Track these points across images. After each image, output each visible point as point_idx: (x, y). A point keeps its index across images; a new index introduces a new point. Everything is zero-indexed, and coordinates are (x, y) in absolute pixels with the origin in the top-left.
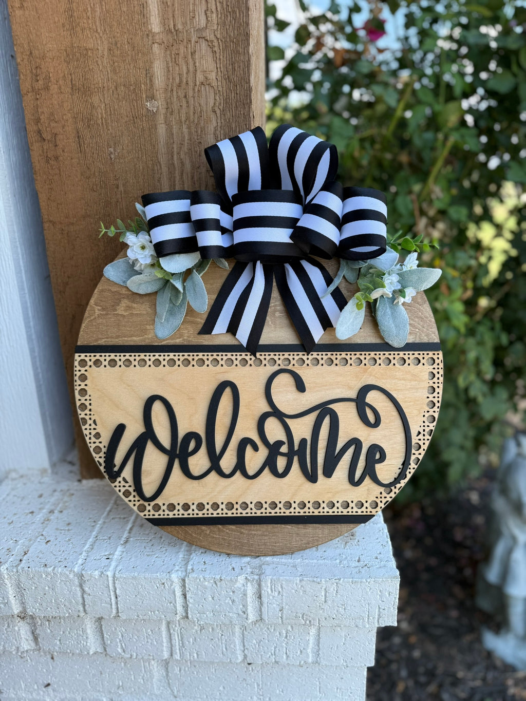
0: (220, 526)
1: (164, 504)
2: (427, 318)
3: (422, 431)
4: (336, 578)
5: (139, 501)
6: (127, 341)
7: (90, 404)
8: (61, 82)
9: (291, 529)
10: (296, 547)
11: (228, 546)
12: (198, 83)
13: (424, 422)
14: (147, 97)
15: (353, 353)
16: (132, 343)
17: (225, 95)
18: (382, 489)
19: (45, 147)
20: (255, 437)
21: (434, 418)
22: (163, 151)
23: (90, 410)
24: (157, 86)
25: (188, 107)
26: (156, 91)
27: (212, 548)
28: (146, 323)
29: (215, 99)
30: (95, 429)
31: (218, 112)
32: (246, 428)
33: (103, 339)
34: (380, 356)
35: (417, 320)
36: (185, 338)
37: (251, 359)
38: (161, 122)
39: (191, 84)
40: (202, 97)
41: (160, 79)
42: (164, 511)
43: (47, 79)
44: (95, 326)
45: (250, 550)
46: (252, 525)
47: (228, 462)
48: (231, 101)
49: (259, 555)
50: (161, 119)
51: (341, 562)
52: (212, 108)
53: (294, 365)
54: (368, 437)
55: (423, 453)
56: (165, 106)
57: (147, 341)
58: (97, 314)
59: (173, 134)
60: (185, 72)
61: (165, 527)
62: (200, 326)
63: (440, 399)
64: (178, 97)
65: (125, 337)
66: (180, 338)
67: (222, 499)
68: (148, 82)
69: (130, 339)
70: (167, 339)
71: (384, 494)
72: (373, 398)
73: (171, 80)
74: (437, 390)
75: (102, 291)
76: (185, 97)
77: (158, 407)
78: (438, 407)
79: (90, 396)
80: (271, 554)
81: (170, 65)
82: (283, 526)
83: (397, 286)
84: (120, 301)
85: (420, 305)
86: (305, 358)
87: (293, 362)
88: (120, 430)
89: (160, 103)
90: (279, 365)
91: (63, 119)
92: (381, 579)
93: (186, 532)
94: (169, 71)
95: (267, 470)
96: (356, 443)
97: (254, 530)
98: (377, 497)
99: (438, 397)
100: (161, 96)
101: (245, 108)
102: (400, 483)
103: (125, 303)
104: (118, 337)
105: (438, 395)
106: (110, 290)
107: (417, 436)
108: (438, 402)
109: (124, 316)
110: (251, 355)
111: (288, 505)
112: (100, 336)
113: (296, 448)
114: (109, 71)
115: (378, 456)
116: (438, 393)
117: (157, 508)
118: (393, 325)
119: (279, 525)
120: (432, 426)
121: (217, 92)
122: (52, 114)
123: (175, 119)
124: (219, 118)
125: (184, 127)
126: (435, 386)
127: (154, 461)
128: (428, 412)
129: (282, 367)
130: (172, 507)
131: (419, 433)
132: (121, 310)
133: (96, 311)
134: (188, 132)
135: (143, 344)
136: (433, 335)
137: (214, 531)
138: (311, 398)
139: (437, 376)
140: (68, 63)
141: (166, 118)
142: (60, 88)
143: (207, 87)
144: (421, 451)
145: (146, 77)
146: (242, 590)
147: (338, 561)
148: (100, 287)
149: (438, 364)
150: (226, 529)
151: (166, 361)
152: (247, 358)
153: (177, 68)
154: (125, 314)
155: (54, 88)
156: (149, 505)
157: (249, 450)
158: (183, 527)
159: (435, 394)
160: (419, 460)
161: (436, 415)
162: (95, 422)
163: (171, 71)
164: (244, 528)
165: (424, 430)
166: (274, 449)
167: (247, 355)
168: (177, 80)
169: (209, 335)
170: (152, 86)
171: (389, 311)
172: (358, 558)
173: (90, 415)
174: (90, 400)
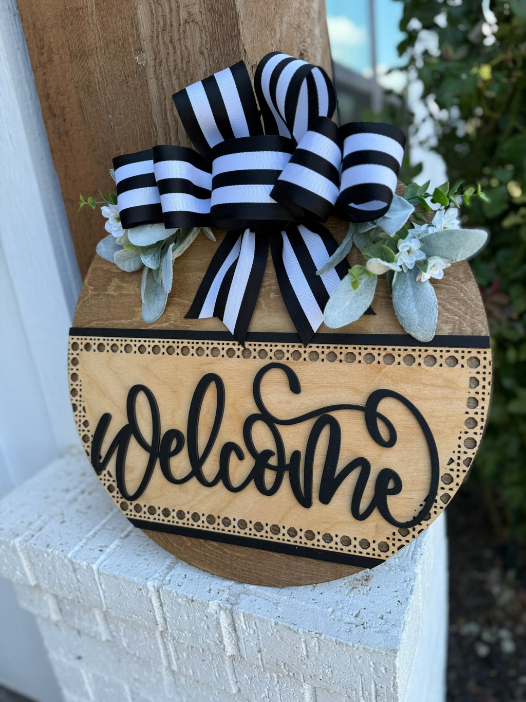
0: (202, 541)
1: (145, 506)
2: (472, 300)
3: (455, 458)
4: (317, 631)
5: (121, 498)
6: (117, 324)
7: (81, 390)
8: (61, 51)
9: (280, 558)
10: (285, 581)
11: (210, 564)
12: (182, 22)
13: (459, 446)
14: (135, 50)
15: (363, 347)
16: (120, 327)
17: (210, 30)
18: (396, 530)
19: (57, 123)
20: (240, 442)
21: (475, 442)
22: (156, 110)
23: (80, 396)
24: (143, 35)
25: (175, 53)
26: (143, 40)
27: (193, 563)
28: (134, 304)
29: (201, 38)
30: (84, 416)
31: (206, 53)
32: (231, 432)
33: (95, 321)
34: (399, 352)
35: (456, 303)
36: (172, 322)
37: (239, 349)
38: (151, 76)
39: (175, 24)
40: (187, 38)
41: (145, 27)
42: (145, 513)
43: (50, 50)
44: (88, 307)
45: (233, 574)
46: (236, 546)
47: (210, 468)
48: (217, 37)
49: (243, 581)
50: (150, 72)
51: (333, 611)
52: (199, 49)
53: (288, 359)
54: (379, 459)
55: (456, 489)
56: (153, 57)
57: (135, 324)
58: (90, 294)
59: (163, 88)
60: (168, 10)
61: (147, 531)
62: (187, 309)
63: (485, 417)
64: (164, 43)
65: (115, 320)
66: (166, 322)
67: (204, 510)
68: (135, 31)
69: (118, 322)
70: (153, 323)
71: (398, 536)
72: (386, 407)
73: (155, 25)
74: (481, 404)
75: (95, 270)
76: (171, 41)
77: (141, 398)
78: (482, 428)
79: (81, 381)
80: (256, 583)
81: (153, 7)
82: (271, 553)
83: (420, 255)
84: (111, 280)
85: (462, 283)
86: (302, 350)
87: (287, 355)
88: (105, 420)
89: (148, 55)
90: (271, 358)
91: (67, 90)
92: (372, 649)
93: (167, 541)
94: (152, 14)
95: (252, 484)
96: (362, 464)
97: (237, 552)
98: (388, 538)
99: (483, 414)
100: (148, 46)
101: (233, 42)
102: (421, 524)
103: (115, 282)
104: (108, 319)
105: (483, 411)
106: (102, 269)
107: (449, 464)
108: (482, 420)
109: (113, 297)
110: (239, 345)
111: (276, 529)
112: (92, 319)
113: (287, 461)
114: (99, 29)
115: (391, 485)
116: (483, 408)
117: (138, 508)
118: (415, 310)
119: (266, 551)
120: (471, 453)
121: (202, 27)
122: (58, 87)
123: (164, 69)
124: (207, 60)
125: (174, 77)
126: (479, 397)
127: (137, 458)
128: (466, 433)
129: (275, 360)
130: (152, 510)
131: (452, 461)
132: (111, 291)
133: (90, 291)
134: (178, 83)
135: (131, 327)
136: (480, 325)
137: (195, 545)
138: (308, 401)
139: (482, 383)
140: (65, 28)
141: (155, 70)
142: (61, 58)
143: (191, 24)
144: (453, 485)
145: (133, 27)
146: (215, 617)
147: (330, 610)
148: (93, 266)
149: (485, 367)
150: (209, 545)
151: (151, 348)
152: (235, 348)
153: (160, 9)
154: (116, 294)
155: (56, 58)
156: (131, 504)
157: (233, 457)
158: (164, 534)
159: (478, 409)
160: (450, 497)
161: (478, 438)
162: (84, 409)
163: (155, 14)
164: (227, 548)
165: (459, 458)
166: (261, 459)
167: (234, 344)
168: (162, 24)
169: (196, 320)
170: (138, 36)
171: (410, 290)
172: (357, 612)
173: (80, 401)
174: (81, 385)
